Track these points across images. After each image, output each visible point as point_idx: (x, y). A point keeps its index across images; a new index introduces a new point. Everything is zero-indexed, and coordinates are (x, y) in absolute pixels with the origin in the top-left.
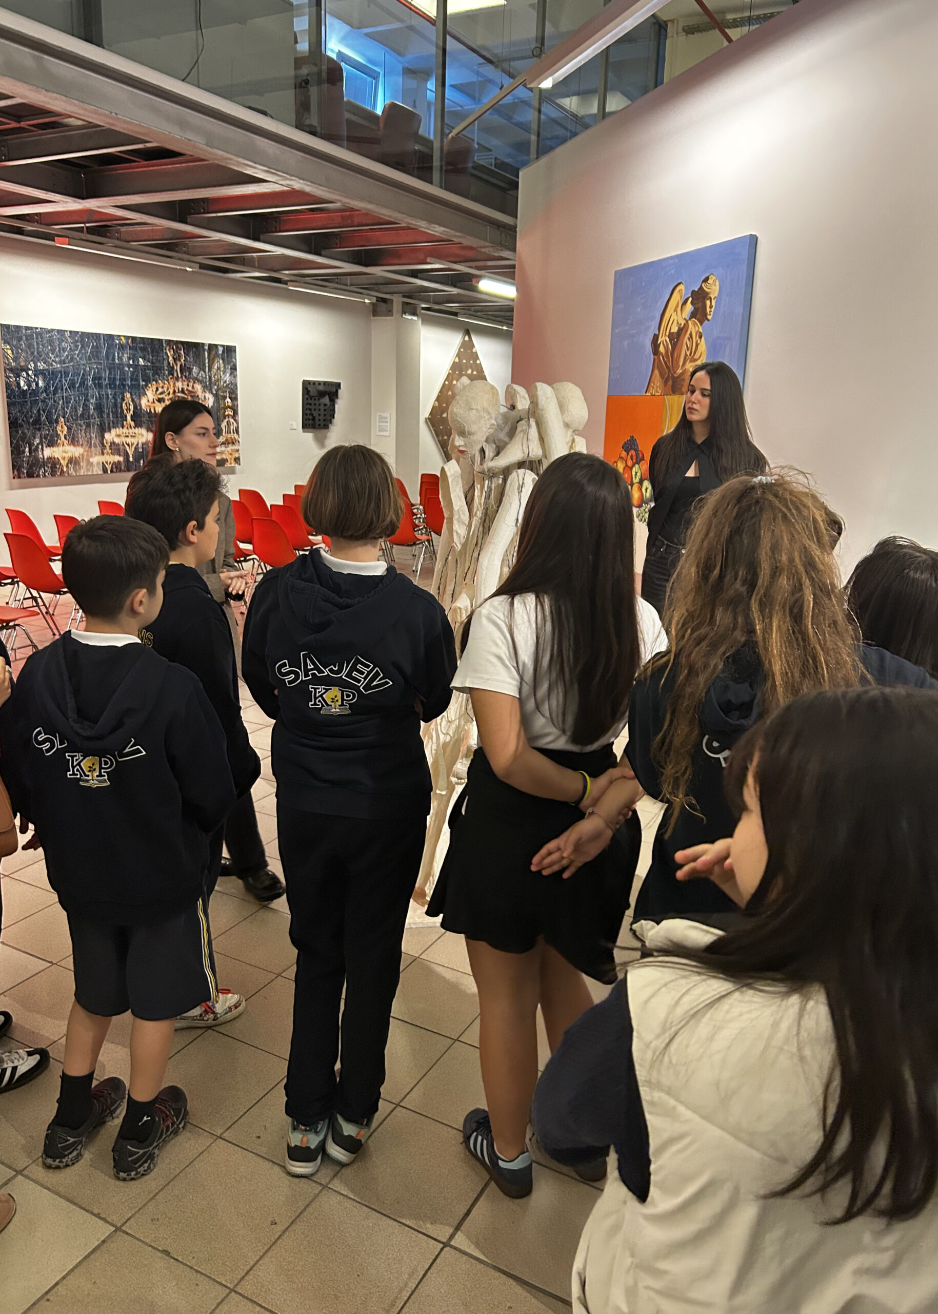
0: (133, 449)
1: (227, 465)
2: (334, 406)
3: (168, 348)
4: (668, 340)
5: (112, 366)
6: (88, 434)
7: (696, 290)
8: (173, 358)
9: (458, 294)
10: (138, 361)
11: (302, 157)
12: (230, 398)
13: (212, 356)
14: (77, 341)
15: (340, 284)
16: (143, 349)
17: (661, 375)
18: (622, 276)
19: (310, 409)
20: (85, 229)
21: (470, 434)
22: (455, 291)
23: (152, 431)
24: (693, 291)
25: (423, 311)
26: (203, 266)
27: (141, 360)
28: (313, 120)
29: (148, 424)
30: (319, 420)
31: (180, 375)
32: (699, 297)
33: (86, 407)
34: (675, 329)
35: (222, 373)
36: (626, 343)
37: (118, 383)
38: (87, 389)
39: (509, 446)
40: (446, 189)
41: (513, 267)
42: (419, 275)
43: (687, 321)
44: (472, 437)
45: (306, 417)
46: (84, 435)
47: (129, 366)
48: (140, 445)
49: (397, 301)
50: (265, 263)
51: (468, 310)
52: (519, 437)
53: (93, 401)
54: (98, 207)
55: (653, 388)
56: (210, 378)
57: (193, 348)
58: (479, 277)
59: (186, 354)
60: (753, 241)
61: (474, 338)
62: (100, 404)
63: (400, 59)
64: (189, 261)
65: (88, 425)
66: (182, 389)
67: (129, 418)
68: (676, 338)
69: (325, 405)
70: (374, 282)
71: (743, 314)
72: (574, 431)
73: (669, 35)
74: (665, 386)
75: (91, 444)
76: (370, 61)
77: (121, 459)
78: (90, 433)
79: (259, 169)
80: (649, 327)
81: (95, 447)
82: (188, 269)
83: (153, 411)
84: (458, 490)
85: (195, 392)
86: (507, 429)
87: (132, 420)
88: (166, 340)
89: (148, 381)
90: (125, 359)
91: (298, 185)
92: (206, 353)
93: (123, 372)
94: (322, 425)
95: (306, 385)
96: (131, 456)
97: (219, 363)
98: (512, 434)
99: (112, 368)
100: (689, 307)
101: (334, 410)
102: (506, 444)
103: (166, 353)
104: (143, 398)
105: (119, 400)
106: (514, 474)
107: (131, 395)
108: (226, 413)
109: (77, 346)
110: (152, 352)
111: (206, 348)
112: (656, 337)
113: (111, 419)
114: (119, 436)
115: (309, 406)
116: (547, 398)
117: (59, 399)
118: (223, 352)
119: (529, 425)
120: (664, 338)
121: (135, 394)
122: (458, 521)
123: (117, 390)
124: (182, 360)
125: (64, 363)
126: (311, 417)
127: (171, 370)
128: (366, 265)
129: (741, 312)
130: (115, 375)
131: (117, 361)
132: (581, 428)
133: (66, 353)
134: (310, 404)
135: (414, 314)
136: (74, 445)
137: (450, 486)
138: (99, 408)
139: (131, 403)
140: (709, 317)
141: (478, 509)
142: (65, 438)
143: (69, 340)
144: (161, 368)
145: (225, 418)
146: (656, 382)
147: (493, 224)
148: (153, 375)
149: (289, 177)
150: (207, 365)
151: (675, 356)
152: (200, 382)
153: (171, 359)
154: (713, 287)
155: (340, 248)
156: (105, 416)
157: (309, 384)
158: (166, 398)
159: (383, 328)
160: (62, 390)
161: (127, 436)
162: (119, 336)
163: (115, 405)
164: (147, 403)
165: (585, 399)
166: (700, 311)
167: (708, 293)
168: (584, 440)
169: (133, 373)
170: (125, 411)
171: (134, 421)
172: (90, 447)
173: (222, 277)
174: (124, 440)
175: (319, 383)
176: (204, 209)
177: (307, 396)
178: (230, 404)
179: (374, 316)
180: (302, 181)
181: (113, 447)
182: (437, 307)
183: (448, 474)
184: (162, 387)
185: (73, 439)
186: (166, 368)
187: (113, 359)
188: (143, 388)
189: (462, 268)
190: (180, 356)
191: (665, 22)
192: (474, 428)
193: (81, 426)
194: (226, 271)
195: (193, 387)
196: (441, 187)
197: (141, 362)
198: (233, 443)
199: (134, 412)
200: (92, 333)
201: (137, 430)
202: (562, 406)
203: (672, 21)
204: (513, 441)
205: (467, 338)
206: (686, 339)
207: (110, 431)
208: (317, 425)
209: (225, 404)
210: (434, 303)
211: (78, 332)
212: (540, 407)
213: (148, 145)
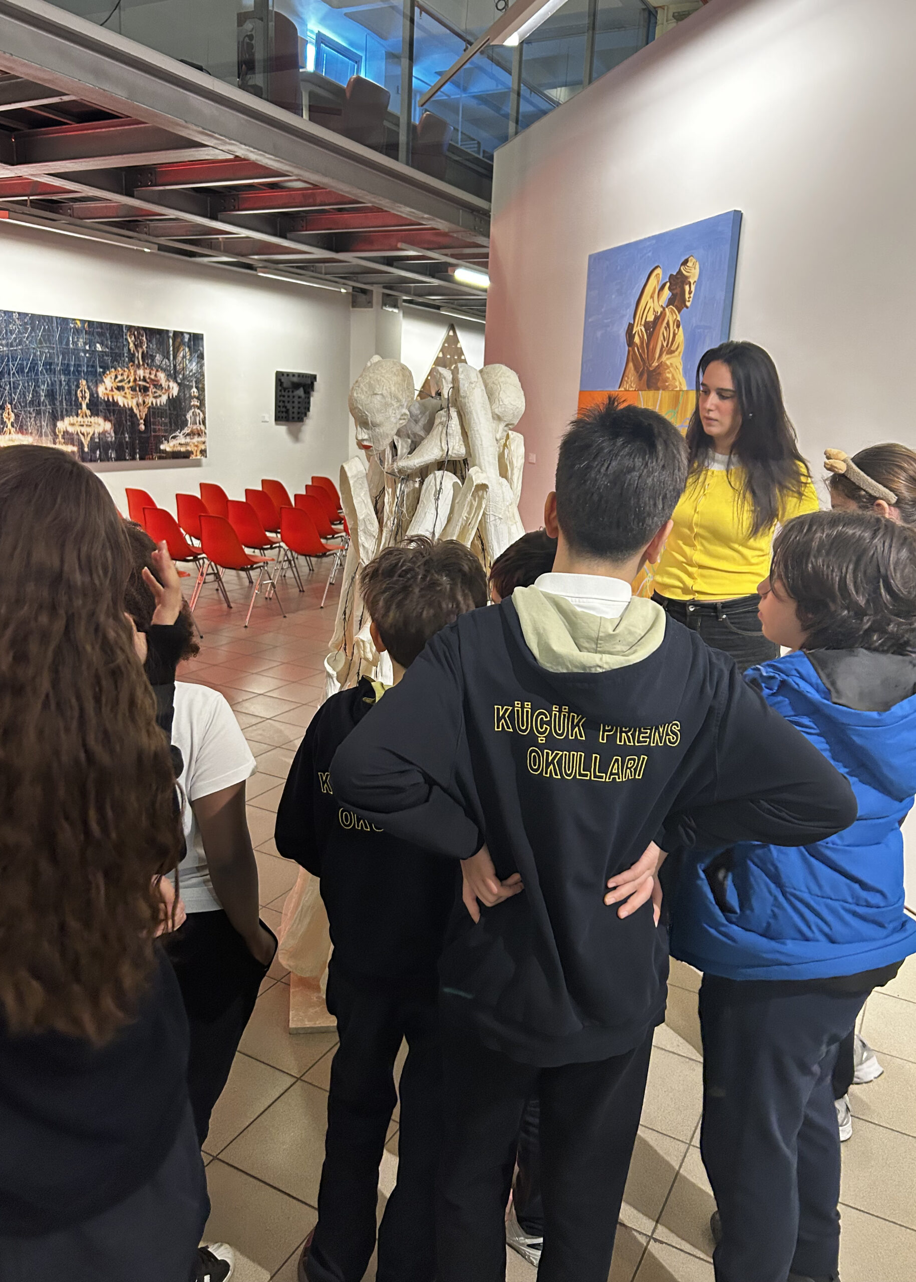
0: (89, 439)
1: (193, 457)
2: (309, 398)
3: (128, 334)
4: (643, 330)
5: (66, 350)
6: (38, 422)
7: (675, 274)
8: (134, 344)
9: (439, 286)
10: (95, 347)
11: (246, 120)
12: (197, 388)
13: (177, 344)
14: (26, 324)
15: (316, 272)
16: (101, 335)
17: (636, 368)
18: (597, 260)
19: (284, 402)
20: (28, 201)
21: (375, 425)
22: (435, 282)
23: (110, 421)
24: (671, 275)
25: (404, 304)
26: (161, 248)
27: (98, 345)
28: (258, 79)
29: (105, 413)
30: (293, 413)
31: (141, 363)
32: (678, 282)
33: (36, 393)
34: (651, 318)
35: (187, 362)
36: (599, 334)
37: (72, 369)
38: (37, 374)
39: (426, 441)
40: (413, 166)
41: (486, 256)
42: (395, 264)
43: (664, 309)
44: (377, 430)
45: (279, 409)
46: (33, 423)
47: (85, 351)
48: (96, 435)
49: (377, 292)
50: (232, 246)
51: (452, 304)
52: (437, 430)
53: (44, 387)
54: (32, 175)
55: (627, 383)
56: (175, 366)
57: (156, 335)
58: (455, 266)
59: (149, 341)
60: (737, 217)
61: (459, 333)
62: (52, 390)
63: (382, 42)
64: (147, 241)
65: (38, 413)
66: (144, 377)
67: (84, 406)
68: (652, 327)
69: (299, 397)
70: (351, 270)
71: (725, 300)
72: (507, 425)
73: (659, 22)
74: (640, 380)
75: (41, 433)
76: (351, 44)
77: (75, 449)
78: (40, 421)
79: (193, 130)
80: (623, 316)
81: (46, 435)
82: (146, 250)
83: (111, 400)
84: (362, 495)
85: (158, 381)
86: (423, 421)
87: (88, 408)
88: (126, 326)
89: (105, 368)
90: (80, 344)
91: (242, 151)
92: (171, 341)
93: (78, 358)
94: (296, 418)
95: (280, 376)
96: (86, 446)
97: (184, 351)
98: (429, 427)
99: (65, 353)
100: (667, 293)
101: (309, 403)
102: (423, 439)
103: (126, 339)
104: (100, 385)
105: (73, 387)
106: (430, 478)
107: (87, 382)
108: (192, 404)
109: (26, 329)
110: (111, 338)
111: (171, 335)
112: (631, 327)
113: (65, 407)
114: (73, 425)
115: (282, 398)
116: (471, 383)
117: (6, 385)
118: (189, 339)
119: (449, 417)
120: (639, 328)
121: (92, 381)
122: (365, 533)
123: (72, 376)
124: (144, 347)
125: (12, 346)
126: (284, 409)
127: (132, 357)
128: (337, 251)
129: (723, 298)
130: (69, 360)
131: (71, 346)
132: (516, 422)
133: (14, 336)
134: (284, 396)
135: (395, 306)
136: (22, 433)
137: (352, 489)
138: (51, 395)
139: (87, 391)
140: (688, 304)
141: (388, 519)
142: (13, 426)
143: (18, 322)
144: (121, 355)
145: (191, 409)
146: (630, 376)
147: (465, 207)
148: (112, 362)
149: (227, 140)
150: (171, 352)
151: (651, 347)
152: (164, 370)
153: (131, 345)
154: (693, 271)
155: (306, 230)
156: (58, 404)
157: (283, 375)
158: (126, 386)
159: (362, 319)
160: (9, 374)
161: (83, 426)
162: (74, 320)
163: (69, 392)
164: (105, 391)
165: (522, 387)
166: (678, 298)
167: (687, 277)
168: (521, 437)
169: (89, 359)
170: (80, 399)
171: (90, 410)
172: (41, 436)
173: (188, 262)
174: (78, 429)
175: (293, 375)
176: (151, 181)
177: (280, 388)
178: (196, 394)
179: (353, 306)
180: (243, 146)
181: (66, 436)
182: (420, 300)
183: (349, 474)
184: (122, 375)
185: (21, 427)
186: (126, 355)
187: (68, 344)
188: (100, 375)
189: (437, 256)
190: (141, 343)
191: (655, 8)
192: (379, 418)
193: (30, 413)
194: (192, 254)
195: (156, 375)
196: (407, 164)
197: (99, 347)
198: (199, 435)
199: (90, 400)
200: (43, 316)
201: (94, 420)
202: (491, 395)
203: (662, 7)
204: (430, 436)
205: (451, 333)
206: (663, 329)
207: (62, 419)
208: (291, 419)
209: (190, 394)
210: (416, 295)
211: (27, 314)
212: (462, 393)
213: (66, 98)
